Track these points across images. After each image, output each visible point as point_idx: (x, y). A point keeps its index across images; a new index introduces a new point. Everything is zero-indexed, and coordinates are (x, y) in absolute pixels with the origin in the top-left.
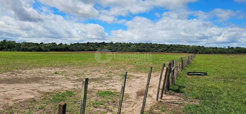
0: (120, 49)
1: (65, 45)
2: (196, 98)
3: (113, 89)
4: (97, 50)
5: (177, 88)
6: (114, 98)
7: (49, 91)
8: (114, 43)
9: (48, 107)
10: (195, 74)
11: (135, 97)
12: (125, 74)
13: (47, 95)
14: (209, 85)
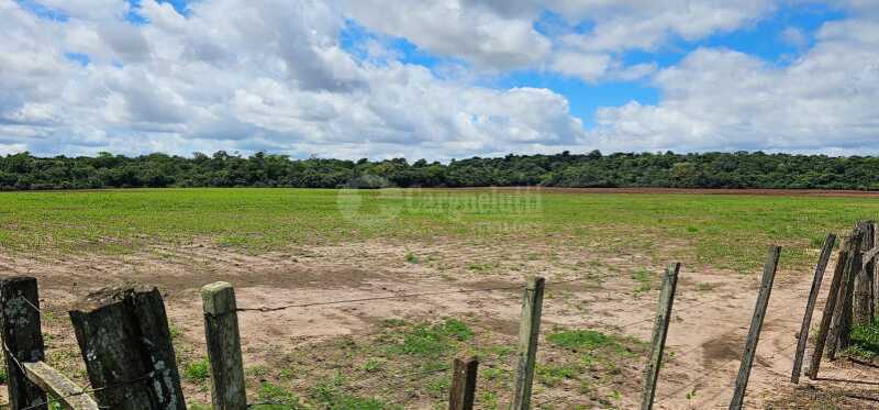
0: (630, 176)
1: (436, 167)
4: (539, 181)
6: (617, 357)
8: (605, 153)
9: (393, 368)
11: (698, 360)
12: (672, 269)
13: (389, 330)
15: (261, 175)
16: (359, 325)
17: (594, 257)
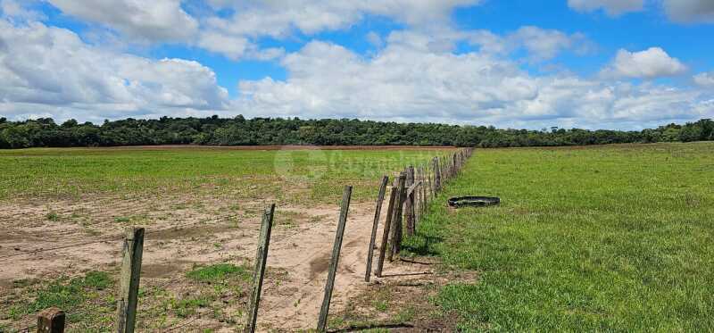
0: (267, 136)
1: (88, 127)
2: (469, 268)
3: (240, 258)
4: (192, 141)
5: (422, 242)
7: (26, 277)
8: (248, 117)
10: (469, 201)
11: (305, 275)
12: (269, 210)
13: (18, 290)
14: (503, 230)
17: (234, 202)
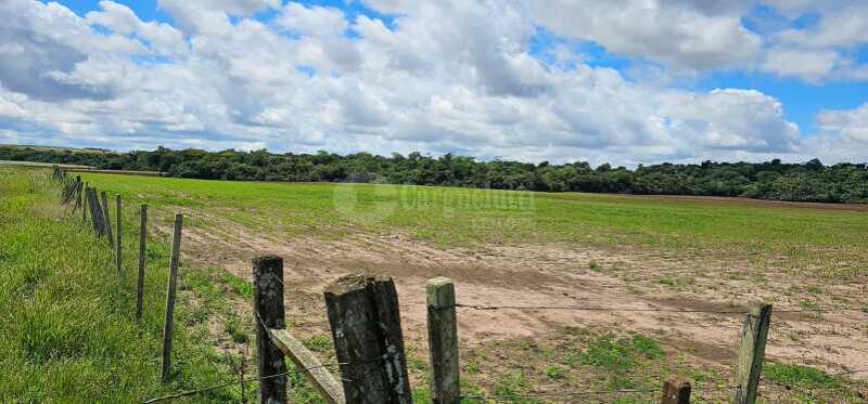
1: (621, 172)
4: (741, 192)
9: (576, 377)
13: (571, 337)
15: (449, 175)
16: (541, 328)
17: (812, 283)
